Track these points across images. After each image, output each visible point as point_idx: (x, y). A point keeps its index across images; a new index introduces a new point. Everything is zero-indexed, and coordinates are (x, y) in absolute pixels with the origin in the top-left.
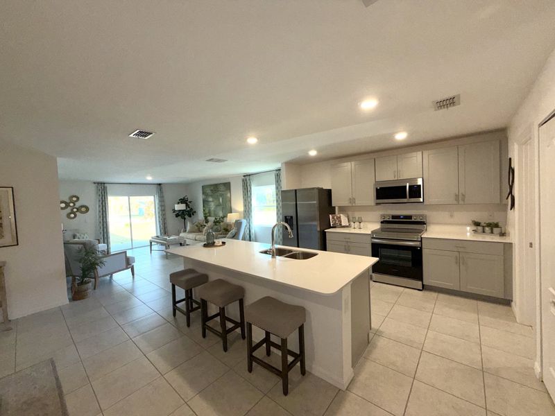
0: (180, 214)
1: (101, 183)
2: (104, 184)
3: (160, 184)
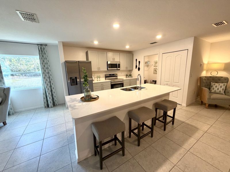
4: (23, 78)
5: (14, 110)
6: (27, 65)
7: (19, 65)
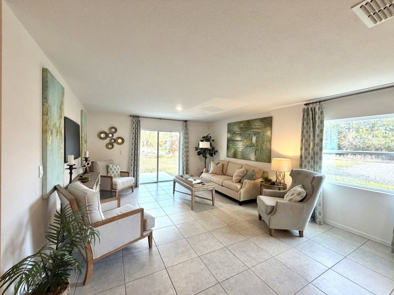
0: (202, 152)
1: (136, 117)
2: (138, 117)
3: (186, 121)
4: (371, 161)
5: (323, 217)
6: (386, 137)
7: (370, 137)
